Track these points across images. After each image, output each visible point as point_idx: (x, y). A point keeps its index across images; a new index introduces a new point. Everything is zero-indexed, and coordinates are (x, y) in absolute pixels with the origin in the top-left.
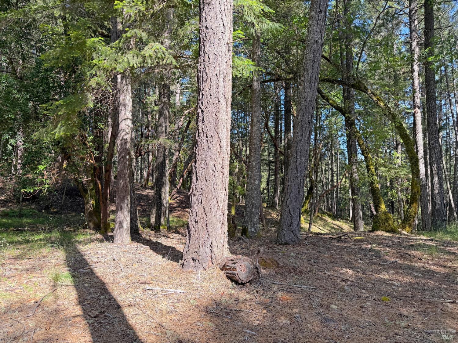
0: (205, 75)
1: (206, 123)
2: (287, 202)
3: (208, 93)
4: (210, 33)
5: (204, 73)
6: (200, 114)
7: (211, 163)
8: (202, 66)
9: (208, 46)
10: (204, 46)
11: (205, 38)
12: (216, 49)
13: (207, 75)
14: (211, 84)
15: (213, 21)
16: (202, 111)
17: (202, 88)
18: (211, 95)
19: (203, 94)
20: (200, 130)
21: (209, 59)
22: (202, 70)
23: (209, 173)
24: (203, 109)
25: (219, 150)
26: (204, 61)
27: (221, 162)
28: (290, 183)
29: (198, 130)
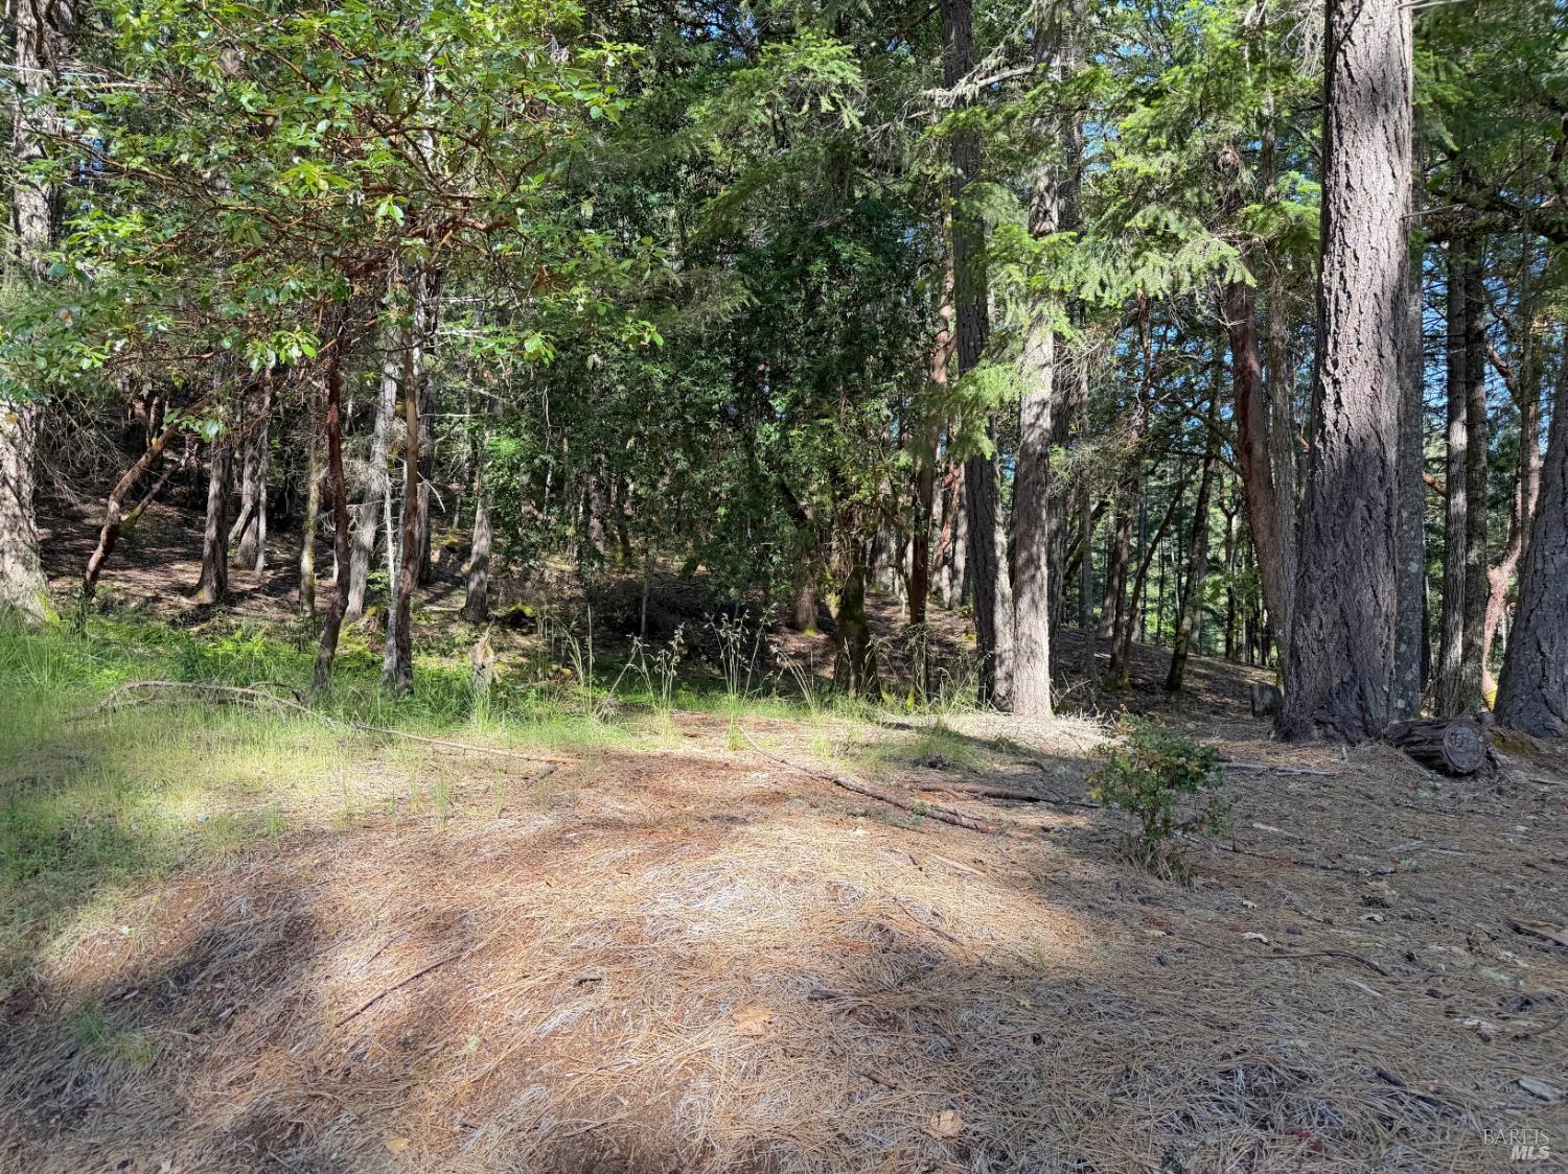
0: (1343, 297)
1: (1346, 409)
2: (1528, 620)
3: (1353, 340)
4: (1360, 198)
5: (1340, 293)
6: (1329, 390)
7: (1360, 503)
8: (1336, 277)
9: (1354, 229)
10: (1342, 230)
11: (1343, 211)
12: (1374, 236)
13: (1349, 297)
14: (1362, 317)
15: (1367, 170)
16: (1336, 382)
17: (1333, 327)
18: (1359, 344)
19: (1336, 343)
20: (1330, 427)
21: (1357, 258)
22: (1335, 283)
23: (1355, 526)
24: (1338, 374)
25: (1379, 473)
26: (1342, 265)
27: (1384, 502)
28: (1539, 566)
29: (1324, 427)
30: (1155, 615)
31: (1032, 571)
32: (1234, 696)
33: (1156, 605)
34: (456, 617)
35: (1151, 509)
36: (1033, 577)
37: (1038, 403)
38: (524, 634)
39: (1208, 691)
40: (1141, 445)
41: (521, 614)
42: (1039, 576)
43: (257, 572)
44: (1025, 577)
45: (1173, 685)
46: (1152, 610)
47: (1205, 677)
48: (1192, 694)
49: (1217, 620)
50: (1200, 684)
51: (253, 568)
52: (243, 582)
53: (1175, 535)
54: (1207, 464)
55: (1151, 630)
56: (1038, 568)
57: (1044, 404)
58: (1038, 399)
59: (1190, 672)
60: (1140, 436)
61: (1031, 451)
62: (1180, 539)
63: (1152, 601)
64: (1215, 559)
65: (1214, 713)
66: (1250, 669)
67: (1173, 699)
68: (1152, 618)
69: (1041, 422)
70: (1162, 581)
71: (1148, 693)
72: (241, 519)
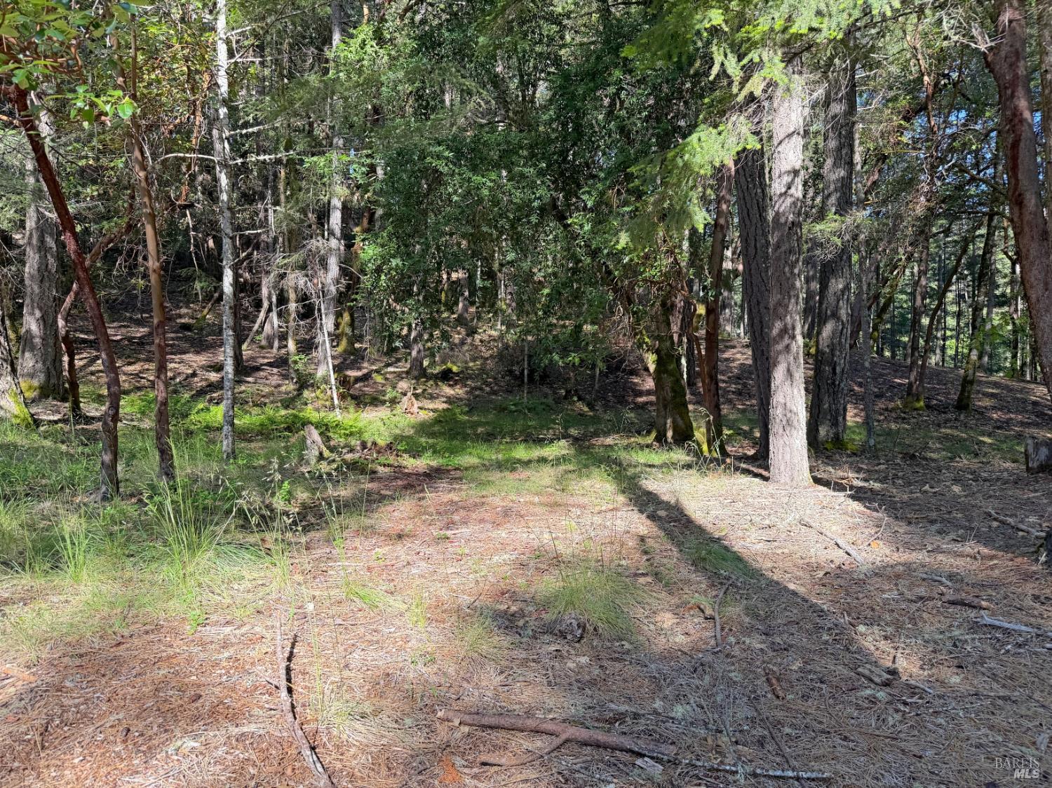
30: (954, 341)
31: (786, 341)
32: (1017, 412)
33: (954, 333)
34: (404, 375)
35: (949, 259)
36: (788, 347)
37: (789, 172)
38: (450, 385)
39: (994, 408)
40: (929, 209)
41: (450, 370)
42: (794, 345)
43: (275, 350)
44: (780, 347)
45: (962, 405)
46: (951, 337)
47: (992, 395)
48: (981, 412)
49: (1006, 343)
50: (987, 402)
51: (272, 348)
52: (264, 357)
53: (969, 278)
54: (991, 220)
55: (950, 352)
56: (793, 337)
57: (796, 173)
58: (789, 168)
59: (978, 392)
60: (928, 201)
61: (782, 220)
62: (973, 281)
63: (951, 330)
64: (1003, 295)
65: (999, 428)
66: (1033, 386)
67: (962, 417)
68: (951, 343)
69: (793, 191)
70: (959, 315)
71: (940, 412)
72: (262, 315)
